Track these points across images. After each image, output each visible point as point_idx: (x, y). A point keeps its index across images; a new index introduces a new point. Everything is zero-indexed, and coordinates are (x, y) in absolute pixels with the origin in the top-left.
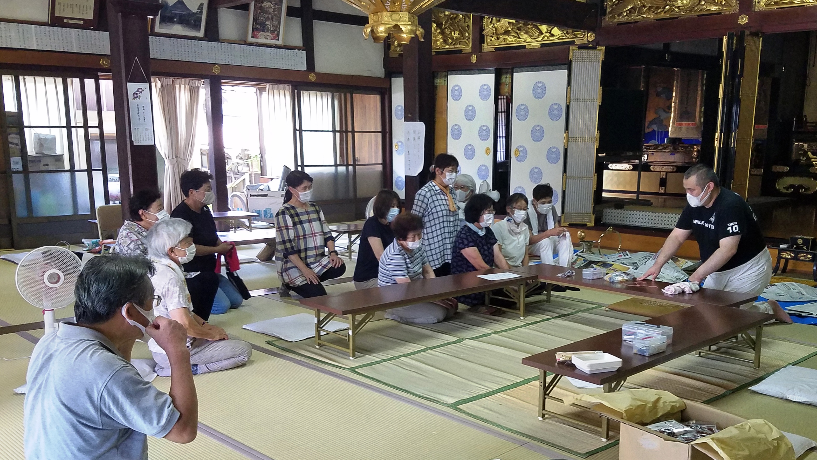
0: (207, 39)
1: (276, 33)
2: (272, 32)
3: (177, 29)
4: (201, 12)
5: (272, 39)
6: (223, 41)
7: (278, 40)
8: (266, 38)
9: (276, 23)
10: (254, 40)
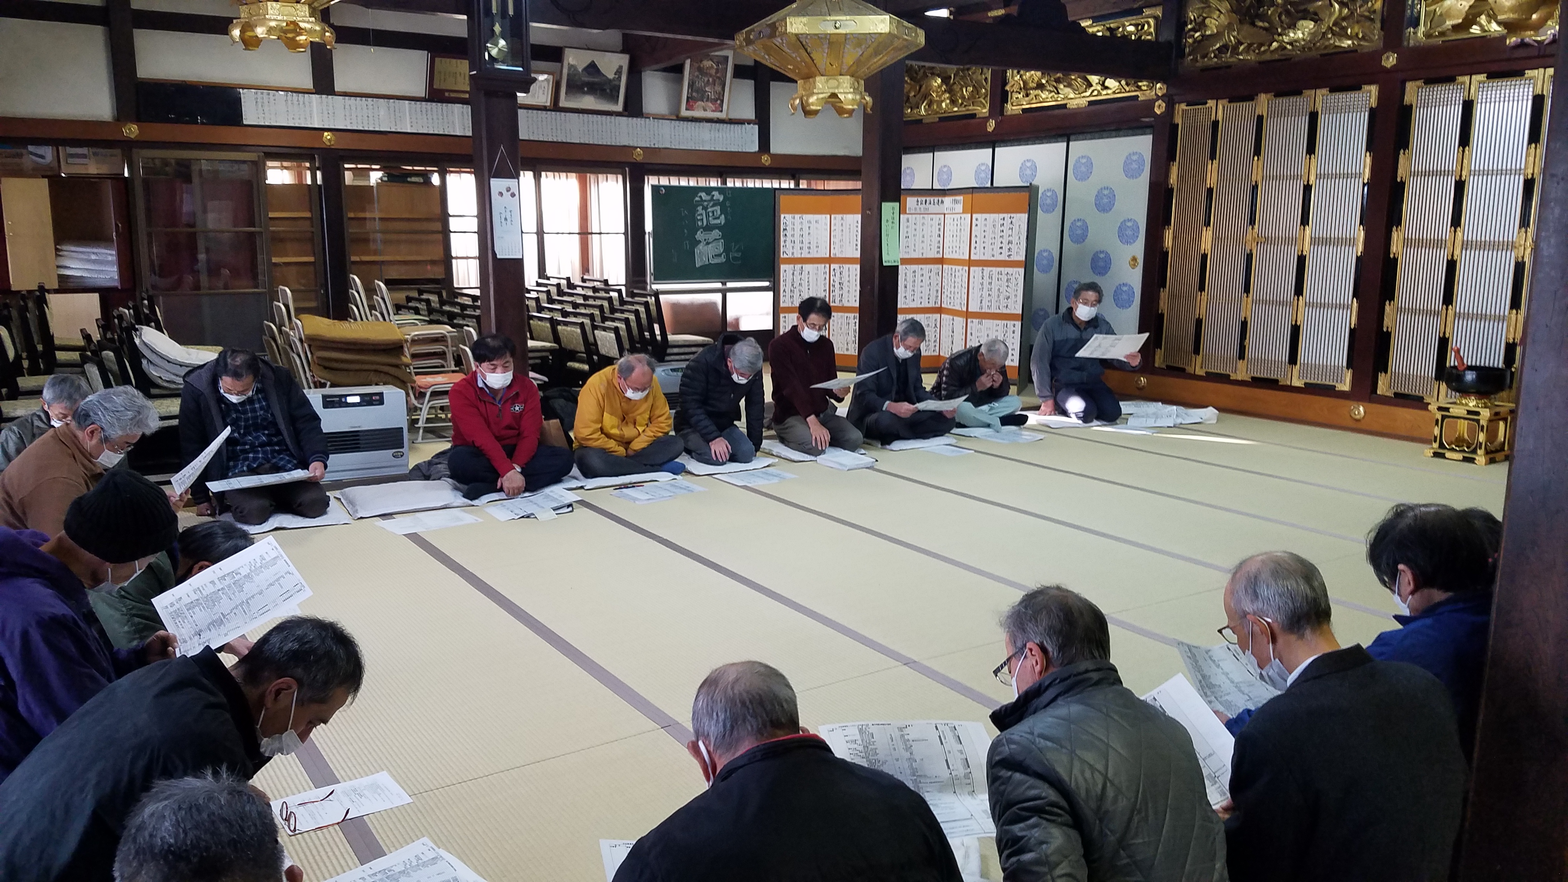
0: (626, 113)
1: (719, 102)
2: (714, 101)
3: (589, 102)
4: (620, 77)
5: (713, 111)
6: (648, 117)
8: (705, 110)
9: (718, 88)
10: (689, 114)
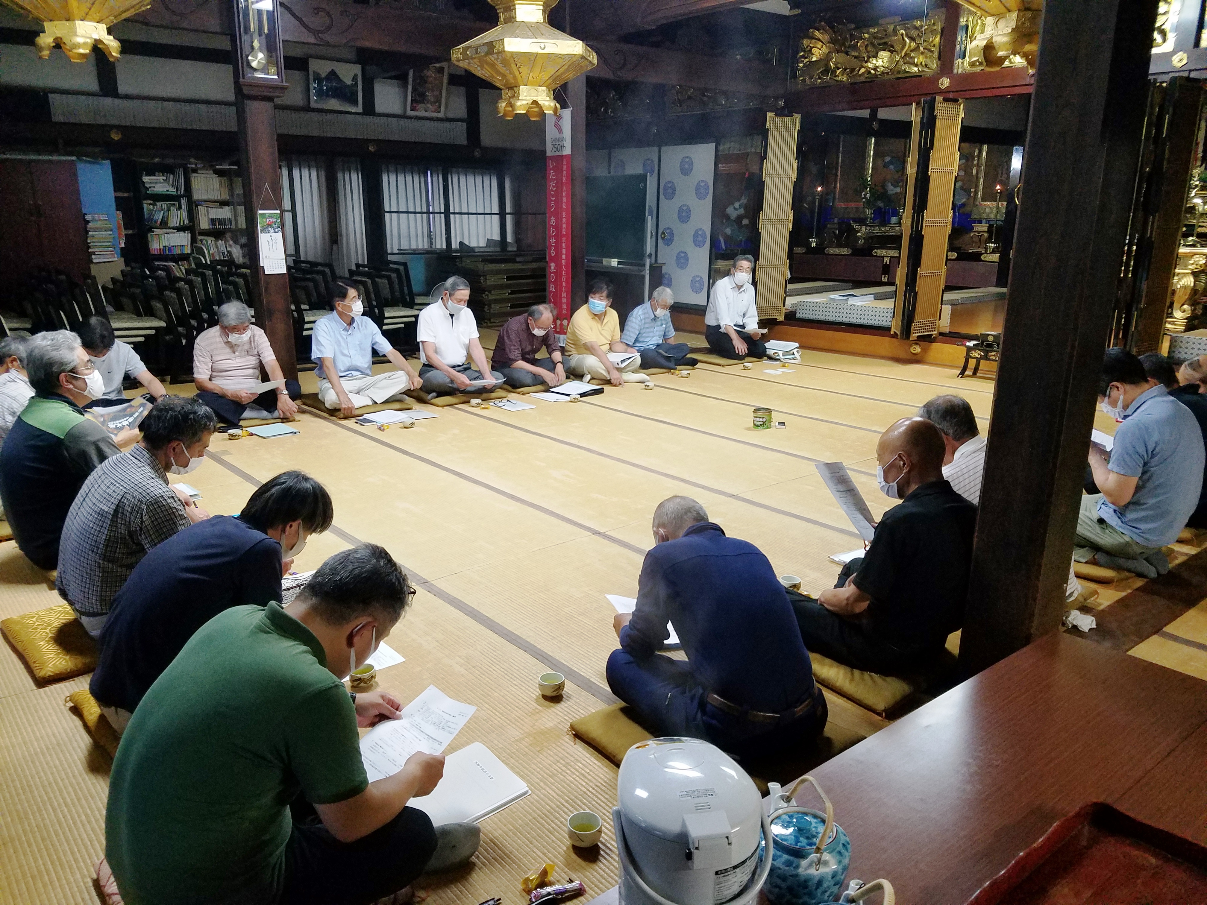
0: (365, 113)
1: (437, 104)
2: (433, 103)
3: (333, 104)
4: (356, 84)
5: (433, 111)
6: (379, 116)
7: (440, 112)
8: (426, 111)
9: (437, 93)
10: (413, 113)
